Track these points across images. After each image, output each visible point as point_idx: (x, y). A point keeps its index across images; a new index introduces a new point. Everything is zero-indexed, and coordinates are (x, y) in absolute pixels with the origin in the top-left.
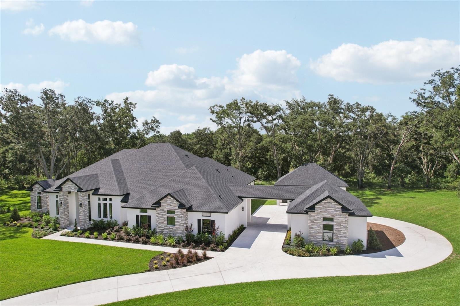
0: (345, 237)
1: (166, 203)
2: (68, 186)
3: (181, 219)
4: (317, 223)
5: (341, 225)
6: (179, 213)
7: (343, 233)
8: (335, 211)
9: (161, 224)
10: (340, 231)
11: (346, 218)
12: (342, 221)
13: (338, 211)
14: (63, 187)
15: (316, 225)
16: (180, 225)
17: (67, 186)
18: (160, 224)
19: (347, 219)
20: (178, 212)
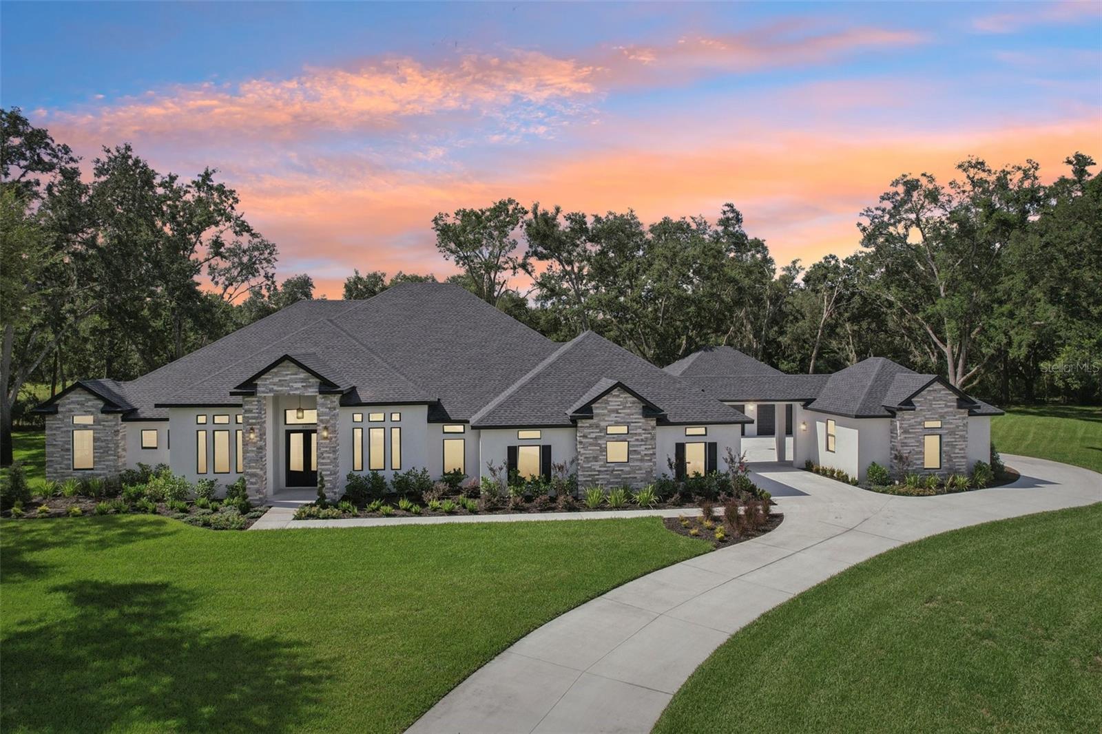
0: (963, 457)
1: (606, 408)
2: (280, 380)
3: (645, 445)
4: (915, 433)
5: (955, 434)
6: (640, 431)
7: (960, 450)
8: (947, 406)
9: (591, 461)
10: (954, 447)
11: (964, 418)
12: (958, 427)
13: (950, 406)
14: (259, 382)
15: (913, 437)
16: (642, 460)
17: (276, 380)
18: (589, 462)
19: (965, 421)
20: (636, 429)
